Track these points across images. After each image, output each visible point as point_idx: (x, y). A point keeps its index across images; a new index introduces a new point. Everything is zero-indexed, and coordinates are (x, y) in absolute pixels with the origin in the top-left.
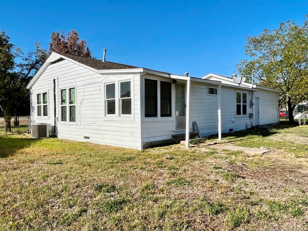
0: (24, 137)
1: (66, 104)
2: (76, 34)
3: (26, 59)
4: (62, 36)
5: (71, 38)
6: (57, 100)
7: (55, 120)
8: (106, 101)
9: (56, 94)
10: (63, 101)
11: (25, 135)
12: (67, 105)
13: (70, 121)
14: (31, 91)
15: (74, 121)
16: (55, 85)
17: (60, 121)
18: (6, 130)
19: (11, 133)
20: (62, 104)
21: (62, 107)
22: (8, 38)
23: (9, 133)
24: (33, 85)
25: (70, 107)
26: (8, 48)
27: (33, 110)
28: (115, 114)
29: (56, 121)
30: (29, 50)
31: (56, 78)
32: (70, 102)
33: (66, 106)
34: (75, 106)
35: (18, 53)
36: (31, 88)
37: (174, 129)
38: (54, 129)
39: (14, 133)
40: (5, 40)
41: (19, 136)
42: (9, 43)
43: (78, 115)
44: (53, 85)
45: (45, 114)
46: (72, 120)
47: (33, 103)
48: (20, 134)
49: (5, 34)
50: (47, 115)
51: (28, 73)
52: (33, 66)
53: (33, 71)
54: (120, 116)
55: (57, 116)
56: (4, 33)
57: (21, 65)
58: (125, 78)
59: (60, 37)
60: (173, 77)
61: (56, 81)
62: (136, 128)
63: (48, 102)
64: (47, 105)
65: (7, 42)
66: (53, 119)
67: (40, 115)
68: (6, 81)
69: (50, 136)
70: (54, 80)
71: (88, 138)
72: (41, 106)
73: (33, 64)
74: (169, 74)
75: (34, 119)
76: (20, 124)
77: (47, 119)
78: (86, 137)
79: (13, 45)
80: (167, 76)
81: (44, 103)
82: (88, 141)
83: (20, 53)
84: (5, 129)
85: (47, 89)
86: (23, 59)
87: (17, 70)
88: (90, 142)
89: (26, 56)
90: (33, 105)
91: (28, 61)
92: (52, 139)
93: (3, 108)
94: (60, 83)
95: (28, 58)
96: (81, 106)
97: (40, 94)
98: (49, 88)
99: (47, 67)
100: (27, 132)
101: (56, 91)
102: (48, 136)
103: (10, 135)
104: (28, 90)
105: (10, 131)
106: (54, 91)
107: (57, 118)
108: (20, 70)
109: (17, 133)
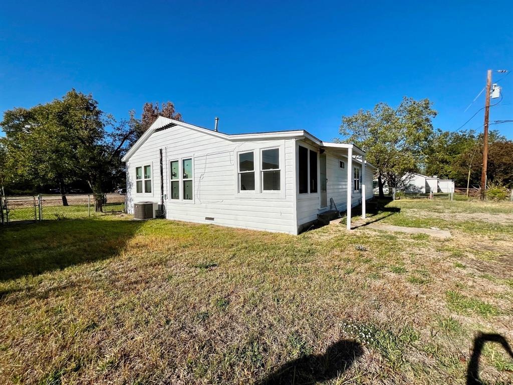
0: (123, 219)
1: (178, 178)
2: (172, 106)
3: (118, 129)
4: (156, 108)
5: (167, 110)
6: (164, 174)
7: (162, 197)
8: (239, 174)
9: (164, 167)
10: (173, 175)
11: (123, 216)
12: (180, 179)
13: (184, 198)
14: (128, 164)
15: (191, 199)
16: (161, 156)
17: (169, 198)
18: (96, 210)
19: (104, 214)
20: (172, 179)
21: (172, 182)
22: (96, 103)
23: (100, 213)
24: (130, 157)
25: (184, 181)
26: (97, 116)
27: (130, 186)
28: (254, 189)
29: (164, 198)
30: (122, 119)
31: (163, 148)
32: (184, 176)
33: (178, 181)
34: (192, 181)
35: (109, 120)
36: (127, 160)
37: (319, 208)
38: (162, 208)
39: (107, 213)
40: (92, 105)
41: (116, 218)
42: (97, 109)
43: (196, 191)
44: (159, 156)
45: (148, 190)
46: (186, 198)
47: (130, 178)
48: (115, 214)
49: (92, 98)
50: (150, 192)
51: (121, 145)
52: (126, 138)
53: (127, 142)
54: (261, 192)
55: (165, 193)
56: (91, 96)
57: (112, 135)
58: (270, 145)
59: (154, 109)
60: (325, 144)
61: (163, 152)
62: (289, 207)
63: (152, 177)
64: (150, 180)
65: (95, 107)
66: (160, 196)
67: (140, 191)
68: (96, 151)
69: (157, 217)
70: (161, 150)
71: (212, 219)
72: (141, 181)
73: (126, 135)
74: (321, 142)
75: (132, 196)
76: (108, 202)
77: (150, 197)
78: (207, 218)
79: (102, 112)
80: (318, 143)
81: (146, 177)
82: (213, 223)
83: (112, 121)
84: (94, 208)
85: (151, 161)
86: (115, 128)
87: (107, 140)
88: (214, 224)
89: (117, 125)
90: (130, 181)
91: (120, 131)
92: (159, 221)
93: (91, 184)
94: (168, 154)
95: (120, 128)
96: (201, 180)
97: (141, 167)
98: (152, 160)
99: (151, 135)
100: (123, 211)
101: (164, 163)
102: (154, 217)
103: (103, 215)
104: (124, 163)
105: (101, 211)
106: (161, 163)
107: (166, 195)
108: (111, 140)
109: (111, 213)
